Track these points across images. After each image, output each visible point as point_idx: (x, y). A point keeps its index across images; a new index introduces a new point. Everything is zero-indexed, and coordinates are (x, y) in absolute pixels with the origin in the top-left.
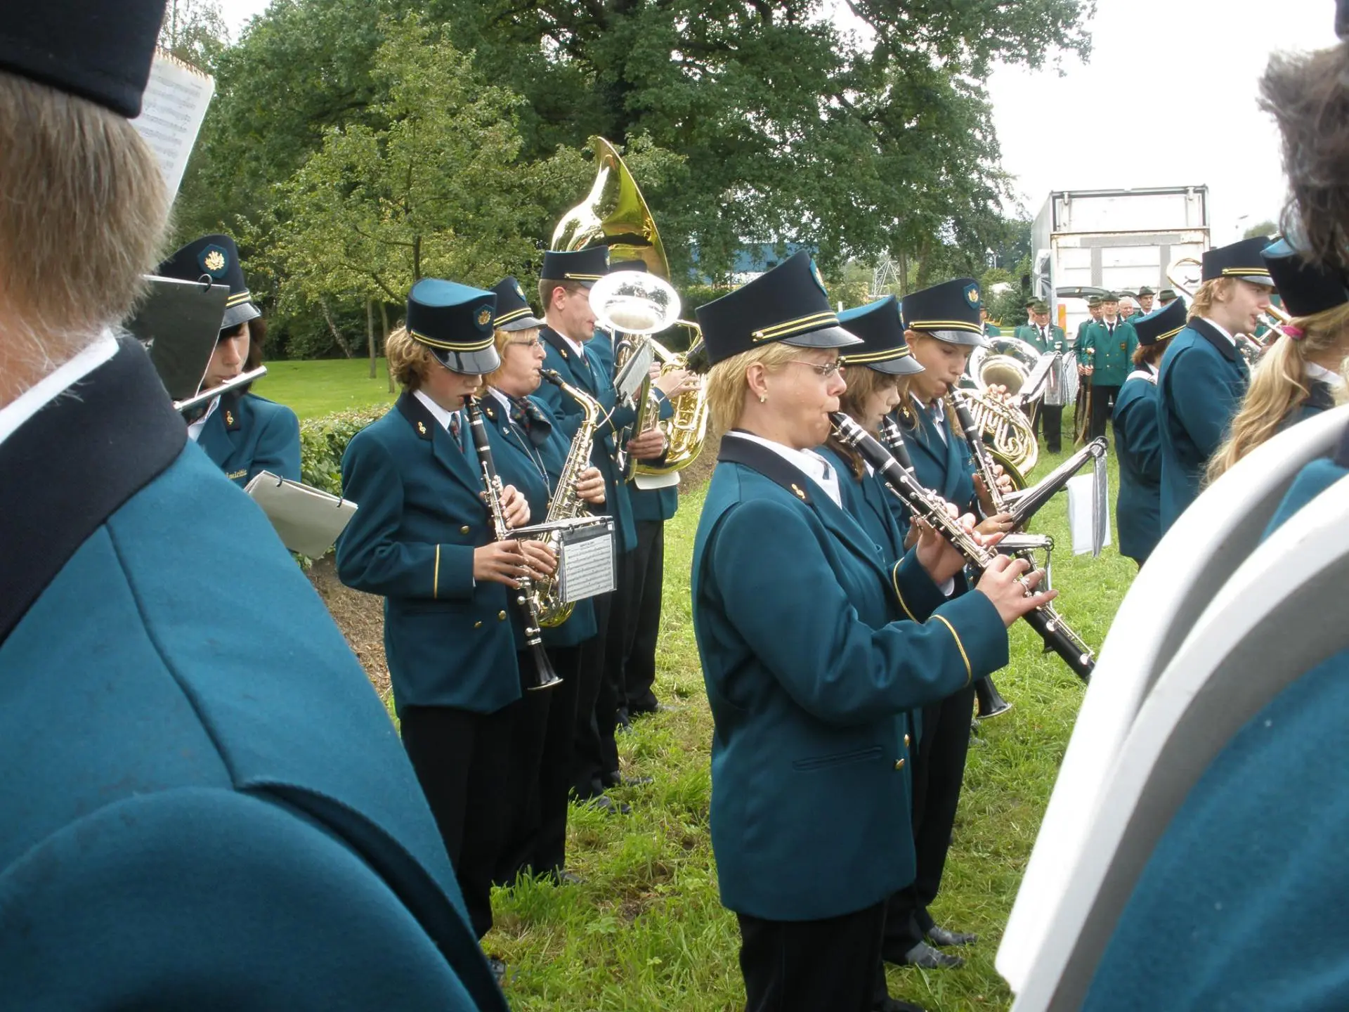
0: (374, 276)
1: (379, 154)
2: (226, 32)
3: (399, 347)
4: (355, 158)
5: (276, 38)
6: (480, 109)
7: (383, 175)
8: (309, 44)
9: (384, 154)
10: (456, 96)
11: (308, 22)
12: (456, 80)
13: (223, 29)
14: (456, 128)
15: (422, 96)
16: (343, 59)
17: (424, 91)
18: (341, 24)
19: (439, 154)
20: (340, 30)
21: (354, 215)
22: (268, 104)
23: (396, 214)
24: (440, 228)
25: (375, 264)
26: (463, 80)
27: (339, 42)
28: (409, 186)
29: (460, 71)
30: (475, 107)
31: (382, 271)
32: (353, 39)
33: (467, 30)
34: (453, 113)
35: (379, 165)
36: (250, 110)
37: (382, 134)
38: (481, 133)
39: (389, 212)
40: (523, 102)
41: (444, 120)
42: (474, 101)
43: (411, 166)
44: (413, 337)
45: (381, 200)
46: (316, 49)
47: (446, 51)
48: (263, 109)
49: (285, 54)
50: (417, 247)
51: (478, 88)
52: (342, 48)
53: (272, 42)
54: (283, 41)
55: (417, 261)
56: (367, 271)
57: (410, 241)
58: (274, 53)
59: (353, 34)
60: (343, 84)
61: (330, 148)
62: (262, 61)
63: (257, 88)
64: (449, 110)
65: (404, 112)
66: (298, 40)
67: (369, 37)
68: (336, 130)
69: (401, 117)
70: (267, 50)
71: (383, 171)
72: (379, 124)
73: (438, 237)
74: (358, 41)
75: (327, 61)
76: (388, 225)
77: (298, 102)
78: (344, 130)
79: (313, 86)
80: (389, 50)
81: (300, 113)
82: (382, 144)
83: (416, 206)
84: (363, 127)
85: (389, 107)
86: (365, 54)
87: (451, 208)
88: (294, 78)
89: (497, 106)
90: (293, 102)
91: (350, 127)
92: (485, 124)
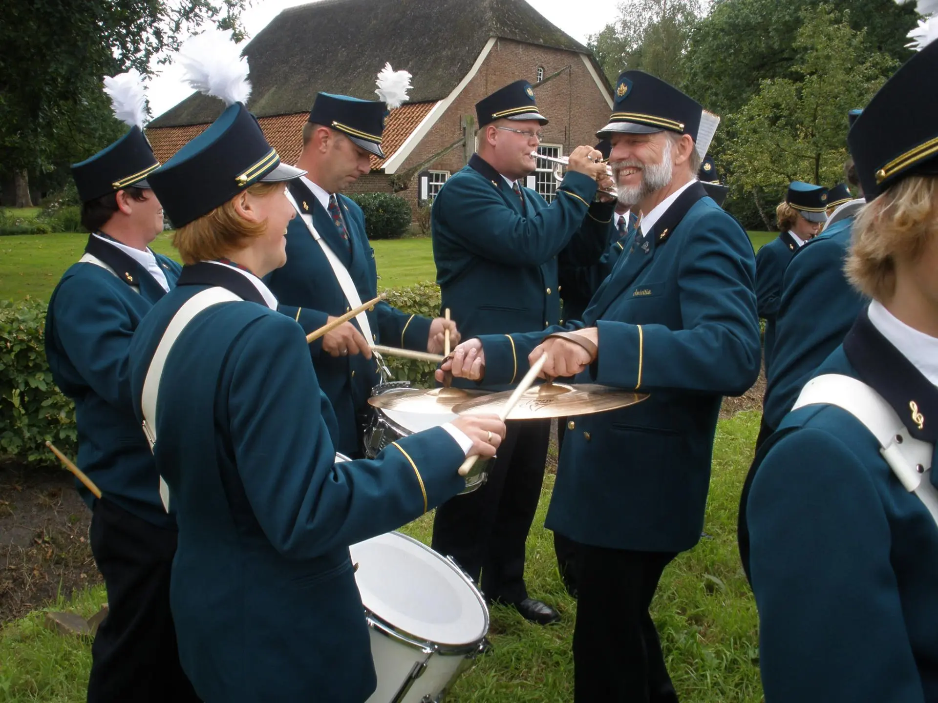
0: (788, 177)
1: (796, 98)
2: (699, 8)
3: (783, 211)
4: (780, 100)
5: (732, 15)
6: (866, 69)
7: (799, 111)
8: (756, 19)
9: (800, 98)
10: (850, 59)
11: (755, 4)
12: (851, 49)
13: (697, 6)
14: (848, 82)
15: (826, 61)
16: (776, 30)
17: (828, 57)
18: (777, 6)
19: (836, 99)
20: (776, 10)
21: (777, 136)
22: (725, 58)
23: (806, 136)
24: (836, 148)
25: (790, 169)
26: (856, 48)
27: (774, 19)
28: (815, 119)
29: (855, 42)
30: (862, 68)
31: (795, 174)
32: (784, 16)
33: (866, 9)
34: (849, 71)
35: (796, 104)
36: (713, 62)
37: (799, 84)
38: (866, 85)
39: (802, 135)
40: (897, 64)
41: (841, 76)
42: (863, 63)
43: (817, 107)
44: (790, 206)
45: (798, 126)
46: (759, 23)
47: (846, 30)
48: (722, 61)
49: (738, 25)
50: (818, 158)
51: (866, 54)
52: (776, 22)
53: (730, 18)
54: (737, 17)
55: (818, 166)
56: (784, 174)
57: (814, 156)
58: (730, 25)
59: (784, 13)
60: (776, 46)
61: (764, 93)
62: (722, 30)
63: (718, 47)
64: (845, 69)
65: (814, 71)
66: (747, 16)
67: (795, 15)
68: (769, 81)
69: (812, 74)
70: (726, 23)
71: (799, 108)
72: (798, 78)
73: (834, 153)
74: (787, 18)
75: (767, 31)
76: (801, 144)
77: (745, 57)
78: (774, 82)
79: (756, 46)
80: (806, 30)
81: (747, 64)
82: (799, 91)
83: (819, 133)
84: (786, 80)
85: (804, 67)
86: (791, 28)
87: (843, 134)
88: (743, 41)
89: (879, 67)
90: (741, 57)
91: (778, 80)
92: (868, 79)
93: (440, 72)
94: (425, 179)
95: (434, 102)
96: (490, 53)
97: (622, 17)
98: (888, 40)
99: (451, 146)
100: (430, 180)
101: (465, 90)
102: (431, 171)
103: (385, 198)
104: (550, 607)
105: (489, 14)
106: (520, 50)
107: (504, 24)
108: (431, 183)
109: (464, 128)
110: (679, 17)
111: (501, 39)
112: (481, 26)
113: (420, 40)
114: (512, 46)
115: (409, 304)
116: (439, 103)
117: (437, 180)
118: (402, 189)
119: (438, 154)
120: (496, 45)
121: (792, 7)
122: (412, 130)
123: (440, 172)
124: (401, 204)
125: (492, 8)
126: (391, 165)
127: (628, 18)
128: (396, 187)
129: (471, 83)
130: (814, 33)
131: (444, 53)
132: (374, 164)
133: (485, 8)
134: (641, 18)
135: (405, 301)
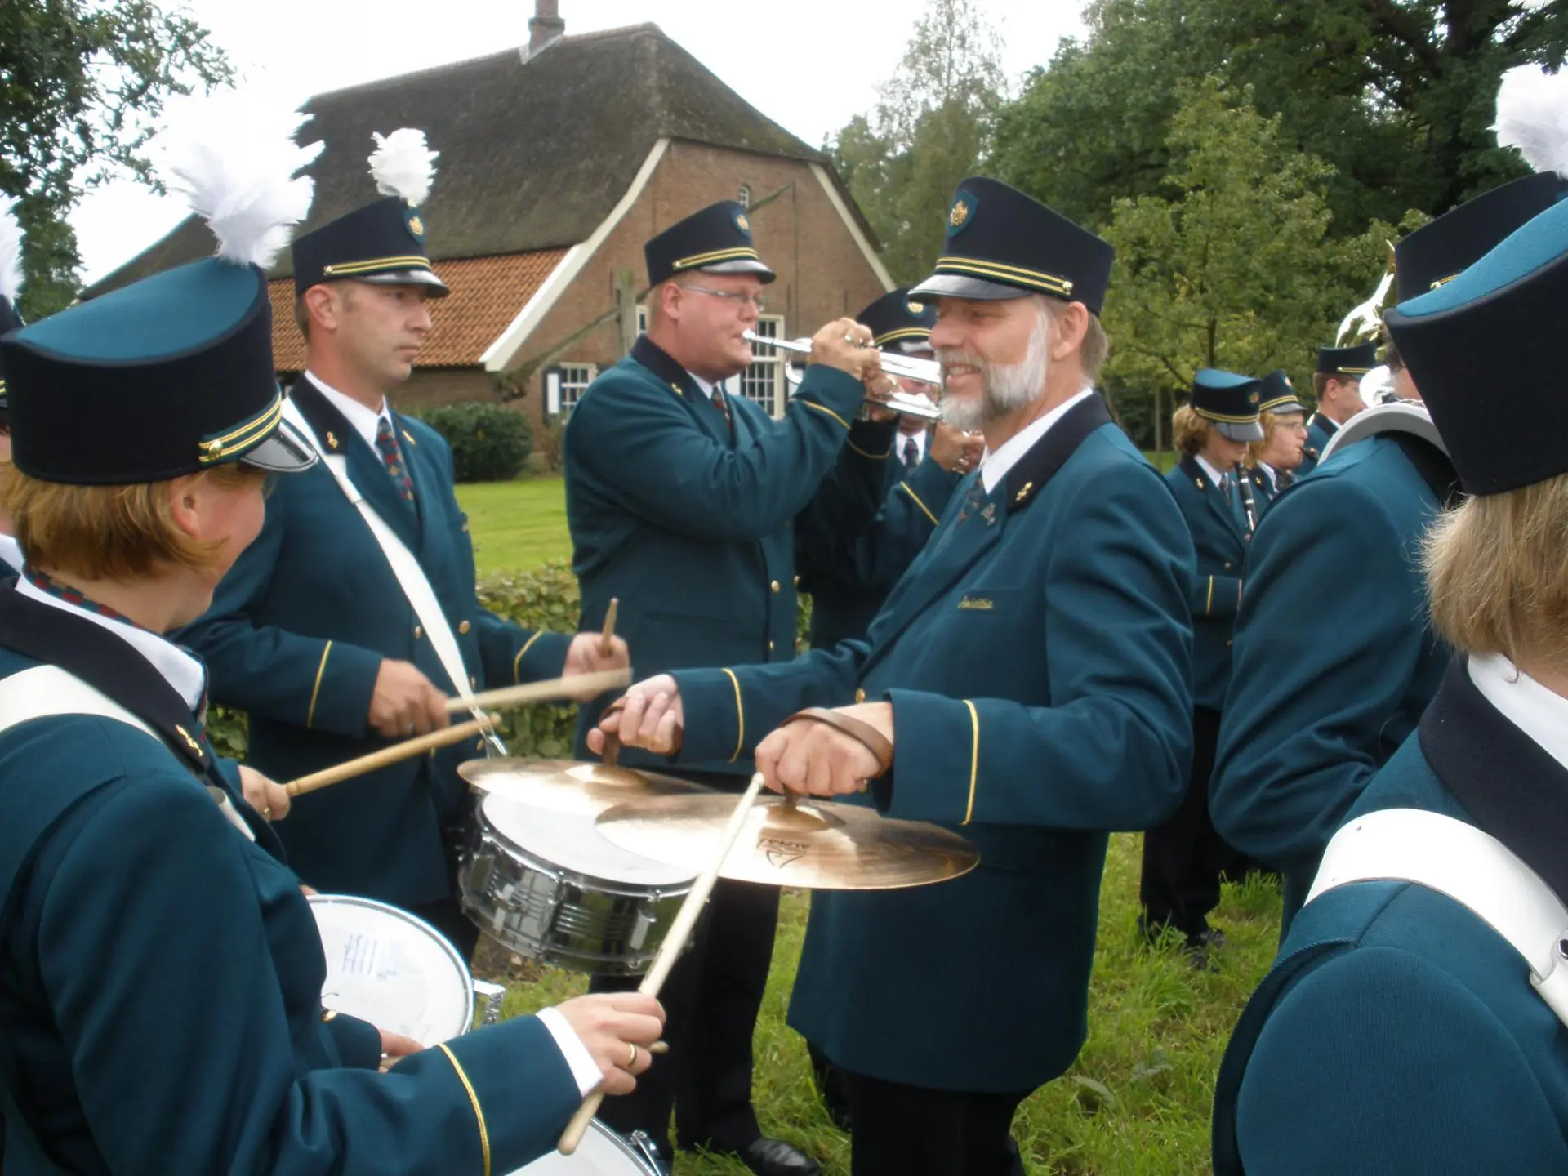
0: (1164, 359)
1: (1173, 229)
2: (1005, 84)
3: (1184, 421)
4: (1147, 232)
5: (1061, 94)
6: (1285, 181)
7: (1178, 250)
8: (1098, 101)
9: (1179, 228)
10: (1258, 165)
11: (1097, 76)
12: (1258, 148)
13: (1002, 80)
14: (1257, 202)
15: (1221, 167)
16: (1134, 119)
17: (1223, 161)
18: (1133, 80)
19: (1238, 228)
20: (1132, 86)
21: (1145, 293)
22: (1051, 165)
23: (1190, 293)
24: (1239, 310)
25: (1166, 347)
26: (1266, 147)
27: (1130, 100)
28: (1205, 262)
29: (1264, 136)
30: (1277, 178)
31: (1174, 354)
32: (1146, 96)
33: (1277, 84)
34: (1256, 183)
35: (1173, 240)
36: (1031, 172)
37: (1177, 206)
38: (1285, 207)
39: (1183, 290)
40: (1332, 173)
41: (1244, 192)
42: (1278, 171)
43: (1208, 243)
44: (1197, 412)
45: (1176, 275)
46: (1105, 108)
47: (1248, 116)
48: (1045, 170)
49: (1071, 111)
50: (1212, 328)
51: (1283, 156)
52: (1133, 105)
53: (1056, 98)
54: (1069, 97)
55: (1212, 341)
56: (1156, 355)
57: (1205, 323)
58: (1058, 110)
59: (1146, 91)
60: (1136, 146)
61: (1120, 221)
62: (1045, 119)
63: (1039, 147)
64: (1249, 182)
65: (1201, 183)
66: (1085, 96)
67: (1164, 94)
68: (1127, 202)
69: (1197, 188)
70: (1051, 107)
71: (1177, 246)
72: (1174, 195)
73: (1237, 319)
74: (1151, 99)
75: (1118, 121)
76: (1181, 304)
77: (1083, 164)
78: (1137, 204)
79: (1101, 145)
80: (1185, 116)
81: (1086, 176)
82: (1177, 217)
83: (1212, 285)
84: (1156, 199)
85: (1185, 177)
86: (1159, 114)
87: (1251, 288)
88: (1081, 137)
89: (1303, 176)
90: (1077, 164)
91: (1143, 200)
92: (1289, 196)
93: (576, 197)
94: (553, 380)
95: (565, 247)
96: (659, 165)
97: (878, 101)
98: (1312, 134)
99: (597, 322)
100: (563, 379)
101: (619, 228)
102: (565, 365)
103: (487, 412)
104: (802, 1152)
105: (657, 99)
106: (710, 157)
107: (680, 113)
108: (565, 385)
109: (619, 292)
110: (974, 99)
111: (677, 140)
112: (645, 117)
113: (542, 144)
114: (696, 153)
115: (529, 599)
116: (575, 251)
117: (574, 379)
118: (515, 396)
119: (575, 336)
120: (668, 150)
121: (1159, 82)
122: (530, 295)
123: (579, 366)
124: (513, 422)
125: (661, 89)
126: (496, 356)
127: (888, 103)
128: (505, 393)
129: (629, 214)
130: (1199, 121)
131: (582, 165)
132: (468, 355)
133: (650, 88)
134: (909, 101)
135: (523, 596)
